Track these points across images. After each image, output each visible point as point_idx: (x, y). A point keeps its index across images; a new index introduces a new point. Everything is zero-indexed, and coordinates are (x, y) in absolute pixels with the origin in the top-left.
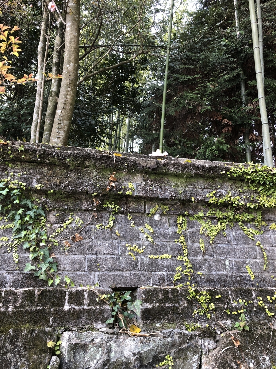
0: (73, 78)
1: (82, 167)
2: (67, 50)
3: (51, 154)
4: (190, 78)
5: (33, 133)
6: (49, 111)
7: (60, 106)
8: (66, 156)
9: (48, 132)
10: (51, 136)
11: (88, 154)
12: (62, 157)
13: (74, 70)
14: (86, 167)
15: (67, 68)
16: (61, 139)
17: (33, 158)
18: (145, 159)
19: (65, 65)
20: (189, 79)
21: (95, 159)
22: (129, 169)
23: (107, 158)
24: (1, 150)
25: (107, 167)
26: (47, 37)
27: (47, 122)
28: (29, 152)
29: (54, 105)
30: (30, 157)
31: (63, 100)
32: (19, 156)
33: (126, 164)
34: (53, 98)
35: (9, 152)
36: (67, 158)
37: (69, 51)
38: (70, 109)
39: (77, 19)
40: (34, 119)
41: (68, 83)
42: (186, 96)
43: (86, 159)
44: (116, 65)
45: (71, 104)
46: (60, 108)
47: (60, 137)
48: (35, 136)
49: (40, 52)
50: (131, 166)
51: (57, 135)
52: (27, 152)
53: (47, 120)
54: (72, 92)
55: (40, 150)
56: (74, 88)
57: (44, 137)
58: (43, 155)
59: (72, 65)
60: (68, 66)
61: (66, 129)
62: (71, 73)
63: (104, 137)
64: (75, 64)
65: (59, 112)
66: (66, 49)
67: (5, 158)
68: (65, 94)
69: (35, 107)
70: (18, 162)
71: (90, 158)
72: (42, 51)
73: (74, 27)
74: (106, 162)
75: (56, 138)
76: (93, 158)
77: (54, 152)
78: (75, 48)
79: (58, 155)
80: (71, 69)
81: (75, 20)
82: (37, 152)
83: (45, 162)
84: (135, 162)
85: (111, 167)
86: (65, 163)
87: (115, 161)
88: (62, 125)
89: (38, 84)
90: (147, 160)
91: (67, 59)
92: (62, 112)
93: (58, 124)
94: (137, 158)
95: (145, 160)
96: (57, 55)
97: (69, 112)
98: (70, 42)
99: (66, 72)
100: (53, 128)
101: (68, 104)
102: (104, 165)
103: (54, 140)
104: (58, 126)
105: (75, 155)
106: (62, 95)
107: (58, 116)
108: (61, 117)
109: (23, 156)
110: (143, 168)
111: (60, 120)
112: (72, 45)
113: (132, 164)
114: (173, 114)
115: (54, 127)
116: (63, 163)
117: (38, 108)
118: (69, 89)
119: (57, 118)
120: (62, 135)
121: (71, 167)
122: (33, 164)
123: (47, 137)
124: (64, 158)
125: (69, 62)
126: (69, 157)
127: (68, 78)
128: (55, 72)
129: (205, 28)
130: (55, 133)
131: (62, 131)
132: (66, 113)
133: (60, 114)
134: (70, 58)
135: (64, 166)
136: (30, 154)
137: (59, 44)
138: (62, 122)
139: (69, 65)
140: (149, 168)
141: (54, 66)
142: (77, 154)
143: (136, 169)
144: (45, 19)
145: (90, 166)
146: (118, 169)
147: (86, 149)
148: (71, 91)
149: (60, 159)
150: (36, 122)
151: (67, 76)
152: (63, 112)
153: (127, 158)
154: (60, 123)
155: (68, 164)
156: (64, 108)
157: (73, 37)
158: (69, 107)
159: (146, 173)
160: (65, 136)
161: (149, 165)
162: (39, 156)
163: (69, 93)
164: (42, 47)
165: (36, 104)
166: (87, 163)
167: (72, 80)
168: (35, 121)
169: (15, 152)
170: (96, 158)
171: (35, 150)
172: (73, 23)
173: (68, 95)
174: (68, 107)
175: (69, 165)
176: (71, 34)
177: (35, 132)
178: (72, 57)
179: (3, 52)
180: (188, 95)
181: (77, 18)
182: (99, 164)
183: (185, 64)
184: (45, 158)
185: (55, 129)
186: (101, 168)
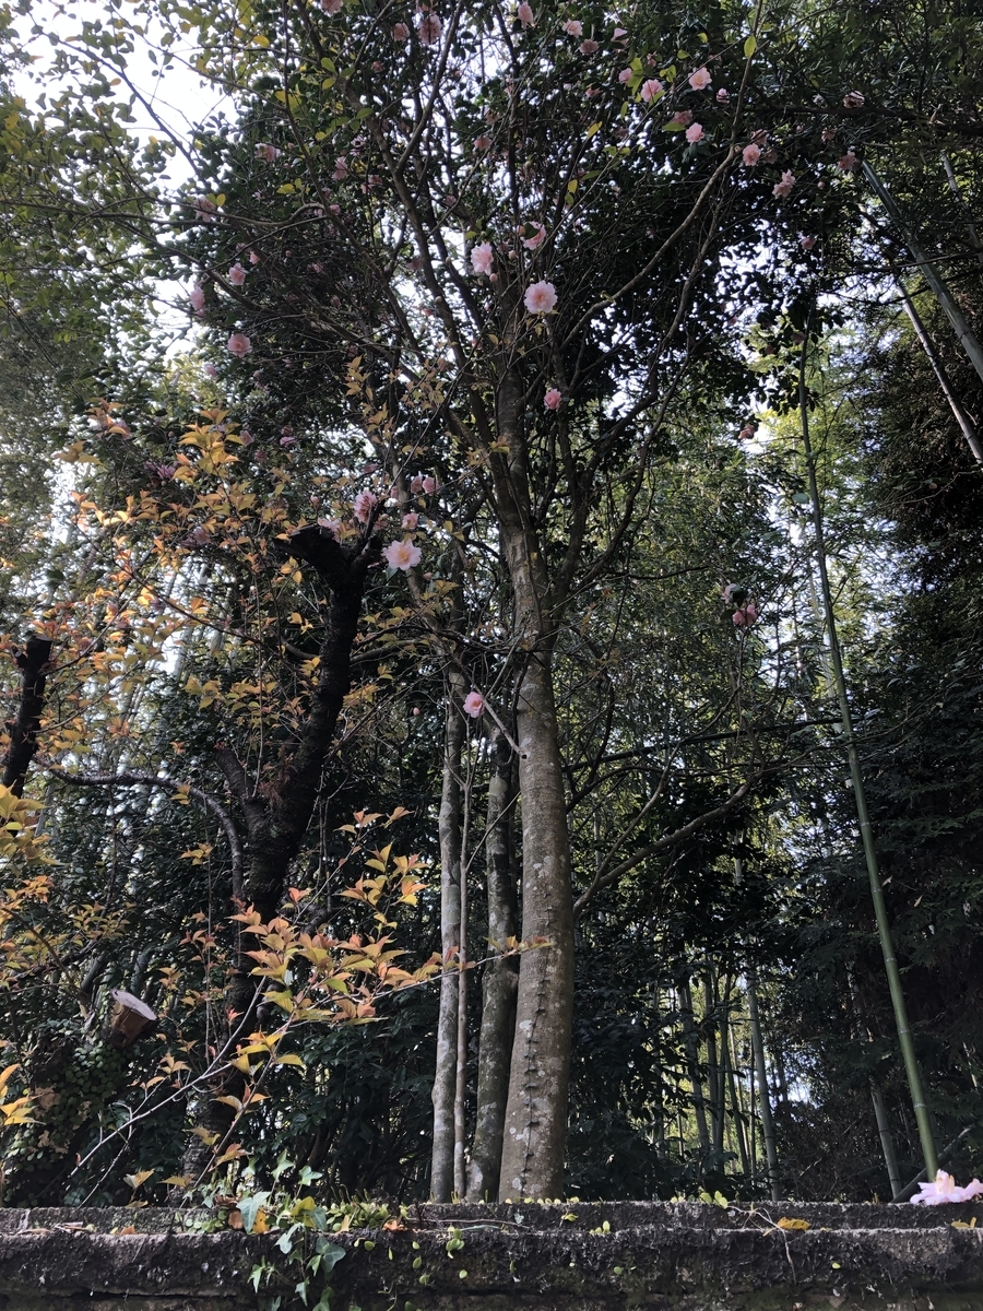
0: (558, 901)
1: (669, 1294)
2: (531, 815)
3: (554, 1250)
4: (956, 825)
5: (442, 1111)
6: (487, 1025)
7: (526, 1004)
8: (609, 1256)
9: (493, 1105)
10: (507, 1120)
11: (686, 1236)
12: (595, 1258)
13: (559, 875)
14: (686, 1292)
15: (537, 872)
16: (541, 1129)
17: (495, 1274)
18: (903, 1231)
19: (529, 865)
20: (951, 829)
21: (715, 1253)
22: (850, 1284)
23: (756, 1244)
24: (391, 1256)
25: (764, 1285)
26: (465, 787)
27: (488, 1064)
28: (481, 1255)
29: (504, 1002)
30: (484, 1272)
31: (535, 985)
32: (449, 1272)
33: (836, 1266)
34: (500, 978)
35: (417, 1262)
36: (614, 1264)
37: (536, 819)
38: (562, 1012)
39: (547, 724)
40: (441, 1057)
41: (544, 921)
42: (960, 888)
43: (682, 1258)
44: (688, 829)
45: (561, 994)
46: (528, 1013)
47: (538, 1124)
48: (449, 1121)
49: (446, 832)
50: (857, 1271)
51: (526, 1115)
52: (474, 1255)
53: (484, 1057)
54: (559, 952)
55: (517, 1241)
56: (564, 935)
57: (480, 1124)
58: (528, 1259)
59: (549, 860)
60: (537, 866)
61: (554, 1089)
62: (551, 887)
63: (677, 1077)
64: (557, 856)
65: (524, 1026)
66: (527, 814)
67: (402, 1286)
68: (539, 961)
69: (441, 1014)
70: (444, 1299)
71: (693, 1250)
72: (451, 825)
73: (543, 748)
74: (756, 1264)
75: (526, 1129)
76: (705, 1249)
77: (566, 1241)
78: (553, 807)
79: (579, 1255)
80: (547, 873)
81: (545, 727)
82: (506, 1249)
83: (538, 1287)
84: (867, 1247)
85: (776, 1282)
86: (610, 1285)
87: (791, 1252)
88: (541, 1073)
89: (446, 935)
90: (915, 1236)
91: (531, 843)
92: (534, 1026)
93: (527, 1073)
94: (872, 1232)
95: (908, 1236)
96: (496, 833)
97: (559, 1021)
98: (536, 792)
99: (532, 887)
100: (511, 1091)
101: (552, 995)
102: (748, 1276)
103: (519, 1137)
104: (526, 1079)
105: (640, 1247)
106: (528, 967)
107: (523, 1042)
108: (533, 1045)
109: (463, 1274)
110: (906, 1273)
111: (534, 1059)
112: (541, 800)
113: (860, 1262)
114: (929, 963)
115: (513, 1085)
116: (599, 1286)
117: (453, 1017)
118: (550, 943)
119: (520, 1050)
120: (545, 1110)
121: (630, 1301)
122: (498, 1298)
123: (489, 1122)
124: (603, 1263)
125: (539, 854)
126: (619, 1257)
127: (544, 905)
128: (498, 887)
129: (960, 663)
130: (519, 1109)
131: (541, 1096)
132: (550, 1029)
133: (529, 1035)
134: (540, 838)
135: (603, 1298)
136: (484, 1263)
137: (499, 799)
138: (539, 1063)
139: (542, 862)
140: (933, 1269)
141: (492, 870)
142: (646, 1240)
143: (879, 1280)
144: (452, 733)
145: (700, 1286)
146: (808, 1289)
147: (666, 1204)
148: (556, 946)
149: (589, 1272)
150: (446, 1070)
151: (538, 899)
152: (539, 1025)
153: (835, 1236)
154: (533, 1068)
155: (618, 1287)
156: (539, 1012)
157: (541, 775)
158: (557, 1005)
159: (922, 1290)
160: (555, 1116)
161: (927, 1256)
162: (515, 1265)
163: (551, 956)
164: (450, 815)
165: (443, 1004)
166: (685, 1274)
167: (555, 912)
168: (444, 1066)
169: (433, 1258)
170: (718, 1249)
171: (500, 1244)
172: (539, 737)
173: (547, 962)
174: (554, 1007)
175: (622, 1292)
176: (536, 769)
177: (449, 1105)
178: (548, 836)
179: (374, 902)
180: (966, 884)
181: (548, 720)
182: (731, 1273)
183: (921, 779)
184: (538, 1273)
185: (517, 1094)
186: (742, 1289)
